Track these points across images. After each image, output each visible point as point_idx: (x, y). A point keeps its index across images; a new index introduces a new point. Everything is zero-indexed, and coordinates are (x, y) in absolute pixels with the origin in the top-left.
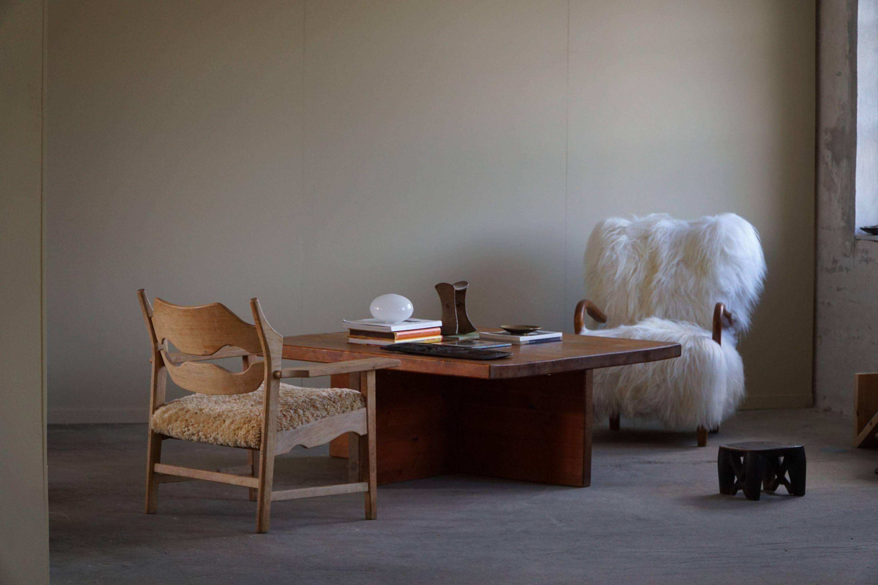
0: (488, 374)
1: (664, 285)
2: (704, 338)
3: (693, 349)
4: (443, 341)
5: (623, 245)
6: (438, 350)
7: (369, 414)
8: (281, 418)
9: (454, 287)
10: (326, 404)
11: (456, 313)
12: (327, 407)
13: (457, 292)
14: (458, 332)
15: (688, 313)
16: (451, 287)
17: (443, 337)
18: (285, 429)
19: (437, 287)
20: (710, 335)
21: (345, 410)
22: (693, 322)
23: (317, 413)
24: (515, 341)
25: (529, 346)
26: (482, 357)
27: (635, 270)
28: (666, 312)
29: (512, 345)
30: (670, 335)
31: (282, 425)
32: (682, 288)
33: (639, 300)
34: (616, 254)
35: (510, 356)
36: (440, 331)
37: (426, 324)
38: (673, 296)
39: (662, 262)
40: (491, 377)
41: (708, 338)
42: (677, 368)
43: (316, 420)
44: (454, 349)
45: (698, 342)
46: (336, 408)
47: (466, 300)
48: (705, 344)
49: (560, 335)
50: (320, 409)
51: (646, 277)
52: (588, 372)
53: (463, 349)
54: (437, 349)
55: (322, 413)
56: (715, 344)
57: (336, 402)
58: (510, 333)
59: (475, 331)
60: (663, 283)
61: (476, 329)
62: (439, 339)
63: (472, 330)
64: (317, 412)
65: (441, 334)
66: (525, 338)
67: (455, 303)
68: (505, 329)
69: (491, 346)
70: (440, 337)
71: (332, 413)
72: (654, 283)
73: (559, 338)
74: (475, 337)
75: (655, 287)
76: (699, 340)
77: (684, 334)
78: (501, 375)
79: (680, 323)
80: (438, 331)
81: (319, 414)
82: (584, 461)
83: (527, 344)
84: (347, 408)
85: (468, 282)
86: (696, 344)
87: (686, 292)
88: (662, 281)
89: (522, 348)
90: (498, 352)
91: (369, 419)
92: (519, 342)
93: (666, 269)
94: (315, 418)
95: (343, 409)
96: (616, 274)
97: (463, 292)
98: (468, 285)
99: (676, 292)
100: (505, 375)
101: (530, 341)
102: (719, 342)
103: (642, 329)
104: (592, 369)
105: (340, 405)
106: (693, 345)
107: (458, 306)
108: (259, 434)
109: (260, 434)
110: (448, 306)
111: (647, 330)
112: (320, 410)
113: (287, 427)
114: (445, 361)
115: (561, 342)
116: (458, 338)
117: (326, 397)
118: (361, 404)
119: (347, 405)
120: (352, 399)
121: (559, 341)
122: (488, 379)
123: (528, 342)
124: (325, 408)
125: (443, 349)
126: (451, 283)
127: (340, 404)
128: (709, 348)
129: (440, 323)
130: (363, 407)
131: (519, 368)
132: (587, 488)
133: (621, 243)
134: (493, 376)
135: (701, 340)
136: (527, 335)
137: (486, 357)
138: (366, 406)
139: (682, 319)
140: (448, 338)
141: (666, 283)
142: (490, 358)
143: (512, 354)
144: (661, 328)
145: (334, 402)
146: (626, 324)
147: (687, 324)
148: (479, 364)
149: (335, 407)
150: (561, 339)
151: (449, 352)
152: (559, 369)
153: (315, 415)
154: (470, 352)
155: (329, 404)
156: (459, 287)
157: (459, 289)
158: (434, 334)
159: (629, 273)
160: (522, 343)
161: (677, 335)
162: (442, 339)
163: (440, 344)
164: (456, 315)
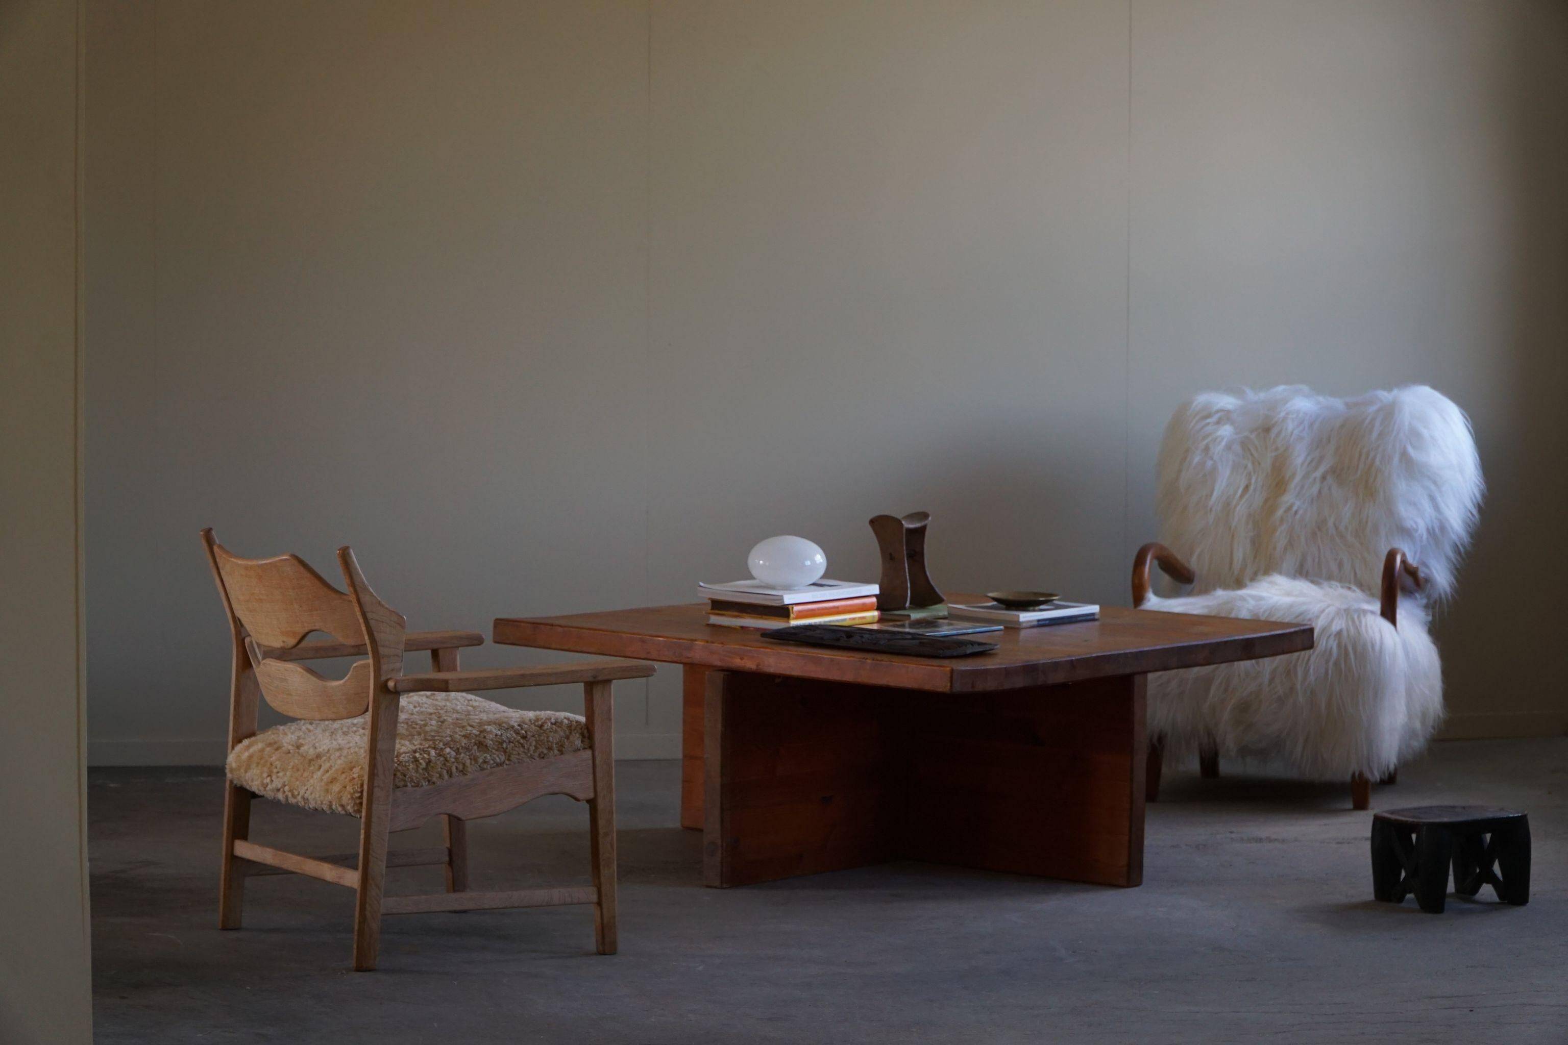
0: (949, 685)
1: (1298, 517)
2: (1365, 612)
3: (1345, 633)
4: (881, 620)
5: (1223, 443)
6: (864, 640)
7: (597, 762)
8: (407, 764)
9: (903, 522)
10: (507, 741)
11: (907, 570)
12: (507, 746)
13: (909, 531)
14: (911, 603)
15: (1340, 565)
16: (899, 522)
17: (882, 614)
18: (413, 784)
19: (872, 522)
20: (1377, 607)
21: (545, 751)
22: (1350, 582)
23: (485, 757)
24: (1010, 622)
25: (1035, 630)
26: (941, 651)
27: (1247, 488)
28: (1302, 566)
29: (1005, 628)
30: (1304, 608)
31: (405, 776)
32: (1330, 523)
33: (1253, 542)
34: (1211, 458)
35: (993, 650)
36: (876, 604)
37: (851, 589)
38: (1314, 534)
39: (1294, 475)
40: (954, 690)
41: (1373, 613)
42: (1314, 669)
43: (482, 769)
45: (1353, 621)
46: (526, 747)
47: (925, 547)
48: (1366, 626)
49: (1095, 609)
50: (493, 748)
51: (1266, 501)
52: (1138, 679)
53: (910, 637)
54: (862, 637)
55: (495, 756)
56: (1385, 625)
57: (528, 737)
58: (1004, 606)
59: (944, 603)
60: (1296, 512)
61: (945, 598)
62: (874, 617)
63: (938, 600)
64: (486, 755)
65: (878, 609)
66: (1029, 616)
67: (905, 552)
68: (994, 599)
69: (965, 631)
70: (876, 613)
71: (517, 757)
72: (1280, 512)
73: (1093, 614)
74: (941, 614)
75: (1282, 520)
76: (1356, 617)
77: (1328, 606)
78: (973, 687)
79: (1325, 584)
80: (872, 604)
81: (489, 757)
82: (1130, 841)
83: (1032, 627)
84: (550, 749)
85: (929, 513)
86: (1350, 623)
87: (1337, 528)
88: (1295, 508)
89: (1023, 634)
90: (972, 643)
91: (598, 770)
92: (1018, 622)
93: (1302, 487)
94: (479, 766)
95: (541, 750)
96: (1211, 495)
97: (921, 531)
98: (930, 518)
99: (1320, 529)
100: (980, 687)
101: (1039, 621)
102: (1393, 621)
103: (1253, 597)
104: (1145, 673)
105: (534, 743)
106: (1344, 626)
107: (910, 556)
108: (358, 792)
109: (362, 792)
110: (891, 558)
111: (1261, 598)
112: (491, 752)
113: (415, 781)
114: (873, 660)
115: (1097, 623)
116: (909, 616)
117: (513, 727)
118: (582, 742)
119: (550, 744)
120: (565, 732)
121: (1094, 620)
122: (948, 692)
123: (1036, 623)
124: (503, 748)
125: (874, 637)
126: (898, 516)
127: (536, 741)
128: (1374, 633)
129: (875, 589)
130: (584, 749)
131: (1007, 672)
132: (1136, 889)
133: (1223, 439)
134: (958, 688)
135: (1359, 617)
136: (1034, 611)
137: (948, 653)
138: (591, 747)
139: (1330, 578)
140: (891, 615)
141: (1301, 512)
142: (955, 654)
143: (998, 646)
144: (1289, 594)
145: (524, 737)
146: (1226, 586)
147: (1337, 586)
148: (933, 666)
149: (523, 747)
150: (1096, 617)
151: (882, 642)
152: (1082, 674)
153: (481, 760)
154: (920, 643)
155: (511, 741)
156: (912, 523)
157: (912, 526)
158: (864, 608)
159: (1235, 493)
160: (1024, 625)
161: (1315, 608)
162: (879, 617)
163: (875, 627)
164: (907, 574)
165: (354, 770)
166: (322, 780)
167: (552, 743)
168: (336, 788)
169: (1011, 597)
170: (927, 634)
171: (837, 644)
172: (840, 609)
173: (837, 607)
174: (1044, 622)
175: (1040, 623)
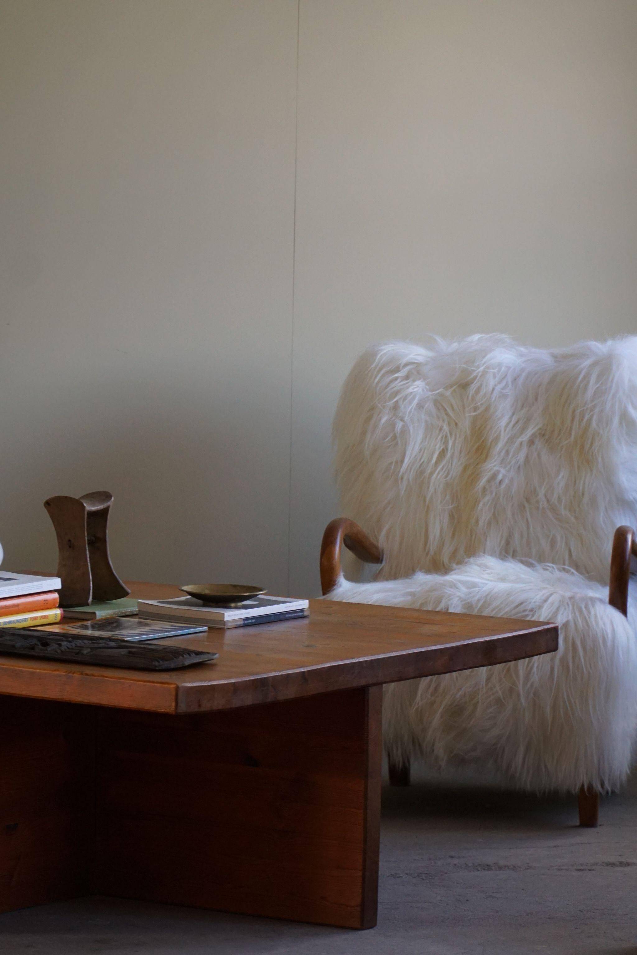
0: (174, 704)
1: (503, 486)
2: (593, 600)
3: (572, 624)
4: (65, 620)
5: (416, 402)
6: (63, 649)
9: (85, 505)
11: (88, 559)
13: (91, 514)
14: (93, 598)
15: (553, 543)
16: (78, 504)
17: (64, 611)
19: (48, 504)
20: (604, 593)
22: (564, 564)
24: (214, 621)
25: (241, 631)
26: (157, 663)
27: (443, 453)
28: (508, 543)
29: (209, 628)
30: (523, 597)
32: (541, 493)
33: (452, 516)
34: (402, 420)
35: (211, 659)
36: (58, 600)
37: (30, 584)
38: (522, 507)
39: (497, 439)
40: (180, 711)
41: (601, 601)
42: (538, 667)
44: (96, 645)
45: (581, 611)
47: (107, 531)
48: (596, 616)
49: (303, 604)
51: (465, 469)
52: (372, 691)
54: (60, 645)
56: (614, 614)
58: (200, 602)
59: (128, 596)
60: (500, 482)
61: (129, 591)
62: (56, 615)
63: (123, 593)
65: (60, 606)
66: (235, 615)
67: (86, 538)
68: (190, 593)
69: (167, 634)
70: (58, 612)
72: (483, 482)
73: (302, 610)
74: (129, 610)
75: (484, 489)
76: (583, 606)
77: (551, 595)
78: (200, 706)
79: (539, 567)
80: (54, 599)
82: (364, 877)
83: (238, 627)
85: (110, 491)
86: (578, 614)
87: (548, 501)
88: (500, 477)
89: (229, 636)
90: (189, 653)
92: (224, 623)
93: (507, 452)
96: (402, 461)
97: (103, 514)
98: (113, 499)
99: (528, 500)
100: (207, 706)
101: (245, 619)
102: (623, 610)
103: (464, 583)
104: (380, 684)
106: (570, 617)
107: (91, 543)
110: (71, 546)
111: (474, 585)
114: (82, 674)
115: (306, 621)
116: (95, 613)
121: (304, 617)
122: (174, 713)
123: (242, 622)
125: (73, 644)
126: (76, 495)
128: (604, 624)
129: (56, 583)
131: (235, 688)
132: (371, 931)
133: (414, 398)
134: (183, 708)
135: (586, 607)
136: (236, 608)
137: (166, 664)
139: (541, 559)
140: (73, 612)
141: (507, 481)
142: (173, 666)
143: (217, 656)
144: (503, 579)
146: (428, 571)
147: (553, 567)
148: (153, 682)
150: (306, 614)
151: (85, 652)
152: (314, 688)
154: (130, 652)
156: (94, 506)
157: (94, 508)
158: (46, 606)
159: (430, 459)
160: (229, 624)
161: (536, 597)
162: (61, 616)
163: (56, 629)
164: (89, 564)
169: (207, 592)
170: (126, 639)
171: (32, 653)
172: (20, 607)
173: (17, 605)
174: (250, 621)
175: (246, 622)
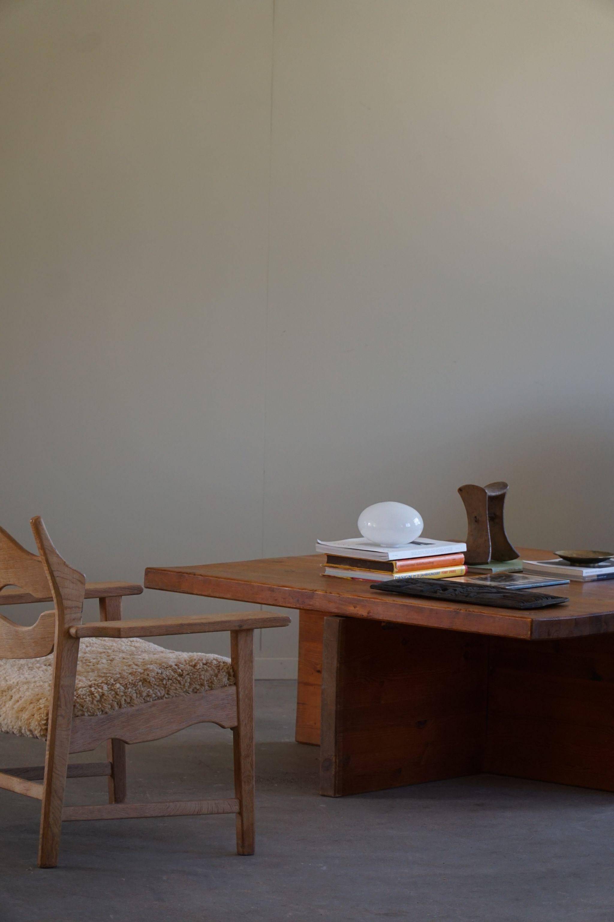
4: (468, 573)
7: (241, 696)
8: (84, 697)
9: (486, 491)
10: (167, 678)
11: (489, 531)
12: (166, 683)
13: (491, 498)
14: (492, 559)
16: (483, 490)
17: (468, 568)
18: (89, 713)
19: (461, 490)
21: (198, 687)
23: (149, 691)
24: (575, 576)
25: (595, 584)
29: (571, 581)
31: (83, 707)
36: (464, 560)
37: (443, 548)
43: (146, 702)
46: (182, 684)
47: (504, 512)
50: (155, 684)
53: (491, 588)
54: (455, 590)
55: (157, 691)
57: (184, 675)
58: (569, 563)
59: (518, 559)
61: (520, 555)
62: (462, 570)
64: (148, 690)
65: (465, 564)
66: (591, 572)
67: (488, 515)
68: (561, 557)
69: (538, 585)
70: (463, 567)
71: (174, 691)
80: (461, 559)
81: (151, 692)
83: (593, 581)
84: (202, 685)
85: (508, 483)
89: (585, 586)
90: (547, 597)
91: (241, 703)
92: (582, 577)
94: (144, 699)
95: (194, 686)
97: (501, 498)
98: (509, 487)
100: (554, 635)
101: (598, 576)
105: (189, 680)
107: (491, 519)
108: (45, 720)
109: (47, 720)
110: (477, 521)
112: (154, 687)
113: (91, 711)
116: (491, 570)
117: (171, 666)
118: (228, 679)
119: (202, 681)
120: (214, 670)
122: (530, 639)
123: (596, 578)
124: (163, 684)
125: (465, 590)
126: (482, 485)
127: (190, 678)
129: (463, 547)
130: (230, 685)
131: (577, 622)
134: (536, 636)
136: (594, 567)
137: (527, 605)
138: (236, 684)
140: (475, 568)
142: (533, 606)
143: (568, 599)
145: (181, 675)
148: (516, 616)
149: (180, 683)
151: (472, 594)
153: (144, 694)
154: (503, 596)
155: (170, 678)
156: (493, 492)
157: (493, 494)
158: (455, 563)
160: (587, 579)
162: (466, 571)
163: (462, 580)
164: (489, 534)
165: (41, 701)
166: (13, 708)
167: (204, 680)
168: (25, 715)
169: (575, 556)
170: (507, 588)
171: (433, 595)
172: (435, 564)
173: (433, 563)
174: (603, 577)
175: (599, 577)
